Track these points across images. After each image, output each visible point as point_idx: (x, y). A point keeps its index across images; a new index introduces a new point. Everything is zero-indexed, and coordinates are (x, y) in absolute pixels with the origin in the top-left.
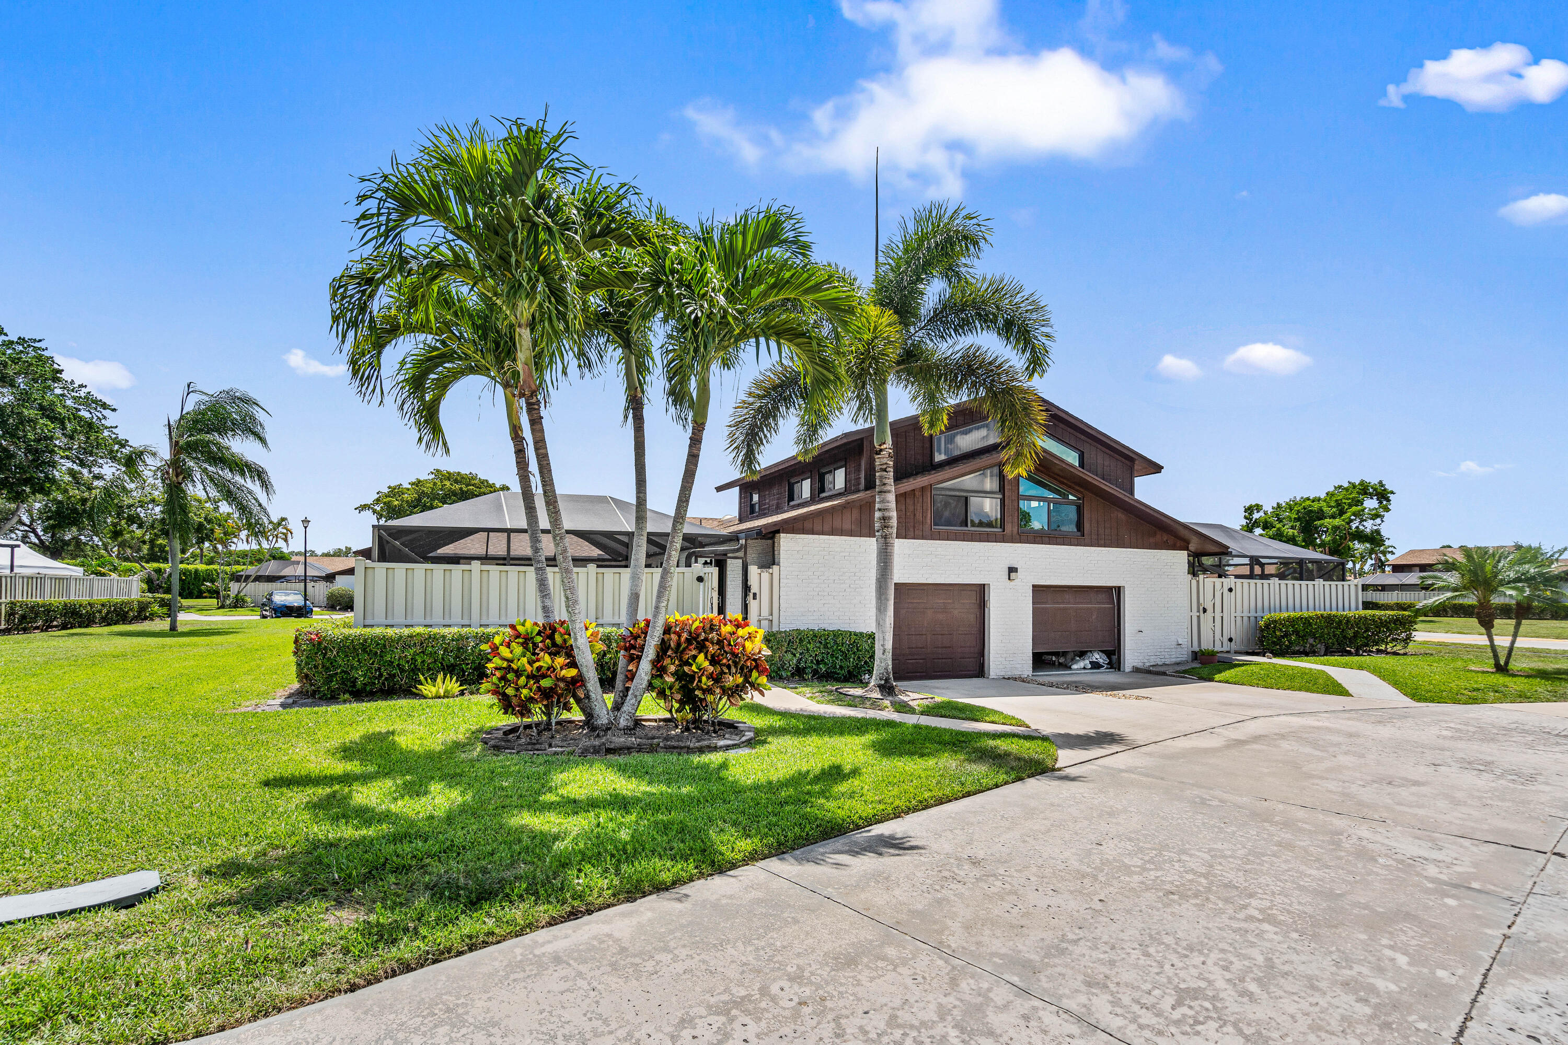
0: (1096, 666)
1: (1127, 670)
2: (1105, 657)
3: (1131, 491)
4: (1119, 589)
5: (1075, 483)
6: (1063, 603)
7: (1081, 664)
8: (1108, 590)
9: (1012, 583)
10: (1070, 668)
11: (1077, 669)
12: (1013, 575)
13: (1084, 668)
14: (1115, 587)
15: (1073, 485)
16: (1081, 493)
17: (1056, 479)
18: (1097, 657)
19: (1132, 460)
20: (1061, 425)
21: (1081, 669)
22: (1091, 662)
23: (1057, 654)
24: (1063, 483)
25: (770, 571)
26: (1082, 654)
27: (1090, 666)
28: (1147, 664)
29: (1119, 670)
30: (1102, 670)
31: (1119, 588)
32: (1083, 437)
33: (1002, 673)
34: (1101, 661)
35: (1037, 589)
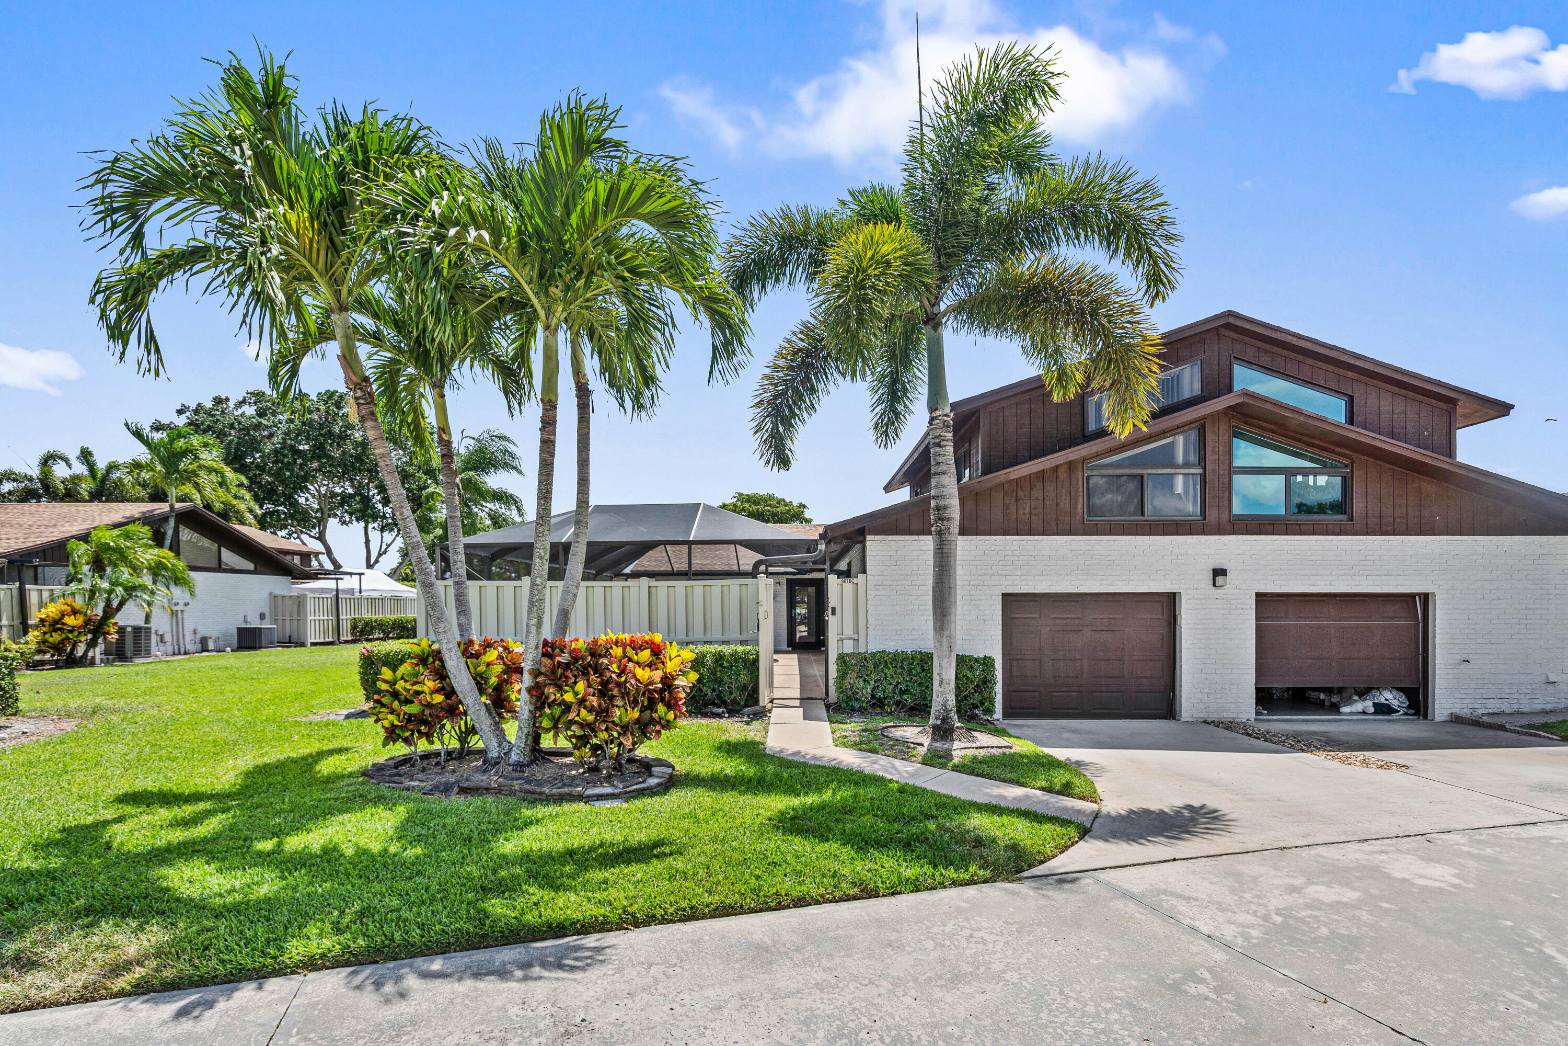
0: (1383, 709)
1: (1438, 718)
2: (1403, 698)
3: (1449, 450)
4: (1426, 598)
5: (1336, 444)
6: (1316, 618)
7: (1359, 706)
8: (1408, 599)
9: (1220, 591)
10: (1338, 712)
11: (1351, 713)
12: (1220, 580)
13: (1364, 713)
14: (1419, 595)
15: (1332, 447)
16: (1348, 457)
17: (1299, 441)
18: (1389, 697)
19: (1452, 402)
20: (1309, 361)
21: (1358, 713)
22: (1375, 704)
23: (1329, 691)
24: (1313, 445)
25: (855, 580)
26: (1363, 693)
27: (1372, 710)
28: (1480, 711)
29: (1425, 717)
30: (1395, 716)
31: (1426, 596)
32: (1350, 374)
33: (1203, 715)
34: (1395, 703)
35: (1262, 599)
